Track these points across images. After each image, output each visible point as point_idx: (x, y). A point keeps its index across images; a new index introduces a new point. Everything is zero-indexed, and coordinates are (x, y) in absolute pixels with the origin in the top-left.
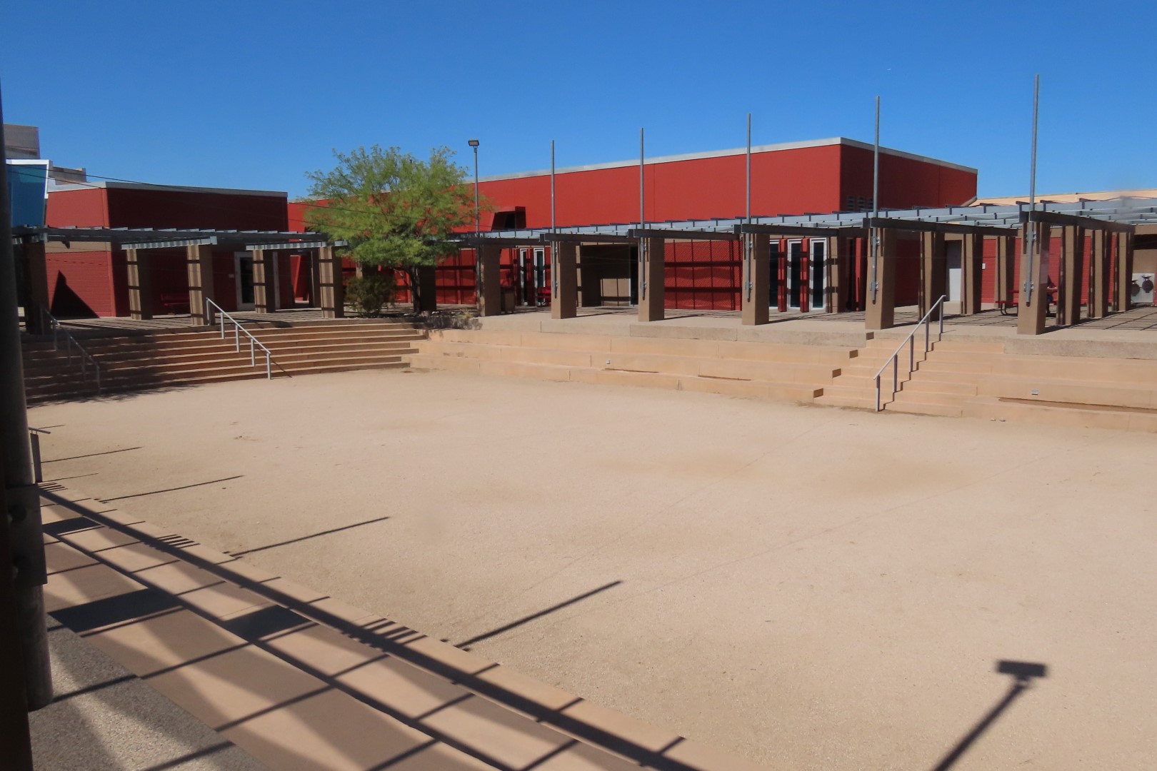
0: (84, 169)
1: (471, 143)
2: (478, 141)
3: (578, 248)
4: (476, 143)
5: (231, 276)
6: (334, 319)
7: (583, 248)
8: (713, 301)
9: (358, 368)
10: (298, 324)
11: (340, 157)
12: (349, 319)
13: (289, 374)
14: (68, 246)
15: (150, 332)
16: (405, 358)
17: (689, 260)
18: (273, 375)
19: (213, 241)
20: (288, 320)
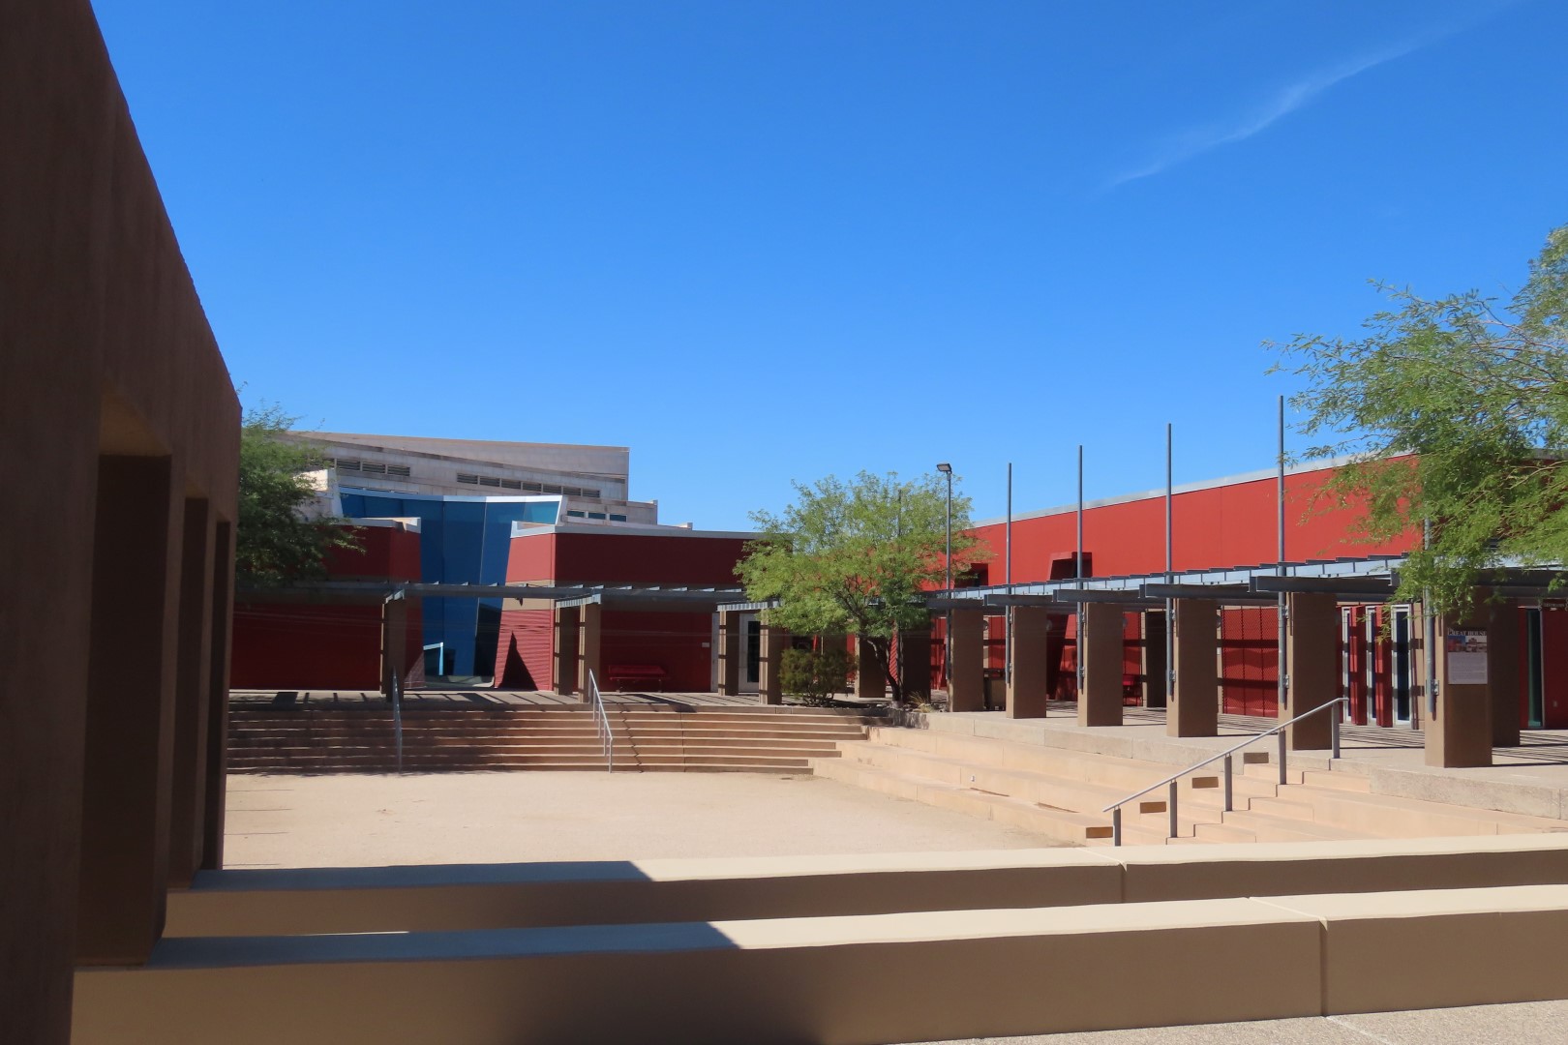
0: (656, 501)
1: (941, 468)
2: (948, 465)
3: (1143, 614)
4: (947, 468)
5: (706, 645)
6: (766, 705)
7: (1149, 615)
8: (1245, 701)
9: (738, 770)
10: (703, 709)
11: (801, 489)
12: (786, 706)
13: (642, 769)
14: (521, 603)
15: (515, 707)
16: (814, 762)
17: (1258, 637)
18: (615, 769)
19: (597, 598)
20: (693, 704)
